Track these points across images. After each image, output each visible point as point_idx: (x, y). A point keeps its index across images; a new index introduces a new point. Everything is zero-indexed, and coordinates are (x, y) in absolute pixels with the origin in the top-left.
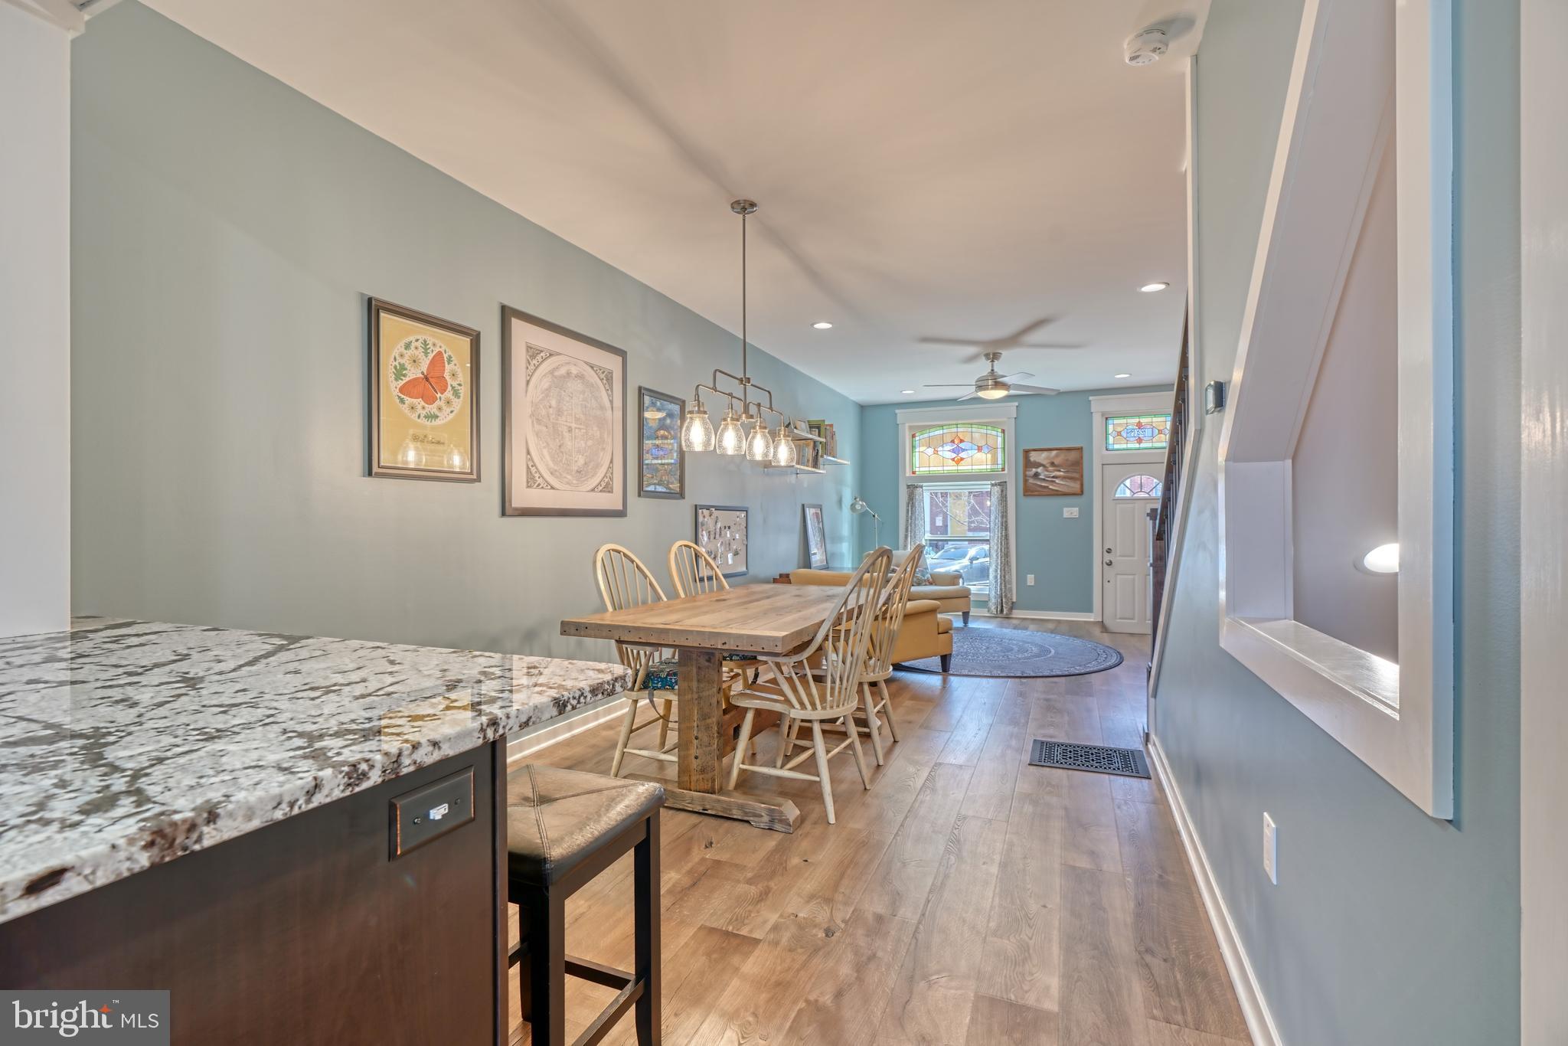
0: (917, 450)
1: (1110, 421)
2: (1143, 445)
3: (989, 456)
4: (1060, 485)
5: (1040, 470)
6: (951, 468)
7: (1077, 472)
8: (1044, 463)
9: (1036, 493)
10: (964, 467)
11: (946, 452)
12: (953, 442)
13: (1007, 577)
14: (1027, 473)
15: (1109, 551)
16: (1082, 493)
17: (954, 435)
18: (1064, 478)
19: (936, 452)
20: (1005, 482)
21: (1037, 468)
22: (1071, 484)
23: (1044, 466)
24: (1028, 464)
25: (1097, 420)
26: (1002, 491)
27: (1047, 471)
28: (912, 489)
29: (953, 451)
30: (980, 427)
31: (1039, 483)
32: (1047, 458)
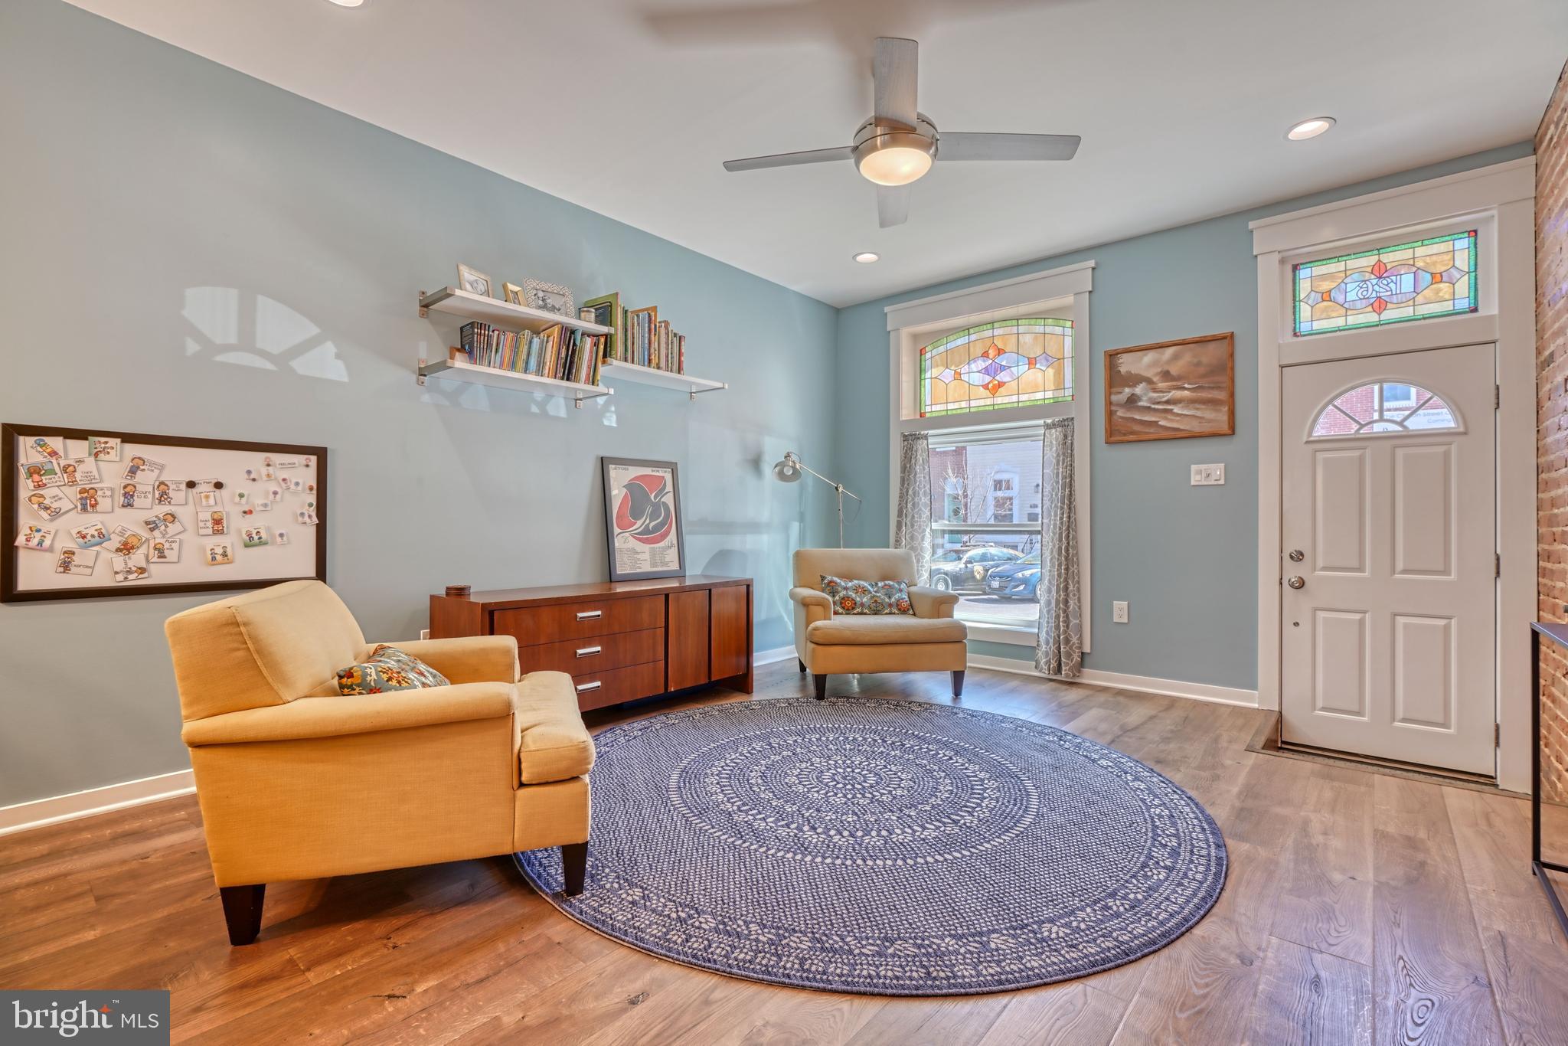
0: (928, 375)
1: (1304, 273)
2: (1387, 315)
3: (1050, 372)
4: (1183, 417)
5: (1139, 390)
6: (982, 401)
7: (1219, 388)
8: (1149, 374)
9: (1131, 438)
10: (1004, 400)
11: (975, 374)
12: (985, 355)
13: (1071, 603)
14: (1114, 398)
15: (1298, 557)
16: (1233, 430)
17: (988, 343)
18: (1192, 402)
19: (958, 376)
20: (1072, 419)
21: (1134, 385)
22: (1208, 414)
23: (1149, 381)
24: (1115, 379)
25: (1268, 271)
26: (1066, 437)
27: (1155, 390)
28: (910, 440)
29: (986, 371)
30: (1033, 322)
31: (1137, 417)
32: (1155, 364)
